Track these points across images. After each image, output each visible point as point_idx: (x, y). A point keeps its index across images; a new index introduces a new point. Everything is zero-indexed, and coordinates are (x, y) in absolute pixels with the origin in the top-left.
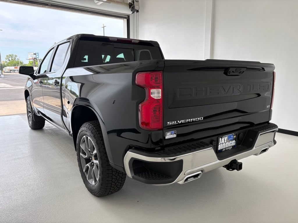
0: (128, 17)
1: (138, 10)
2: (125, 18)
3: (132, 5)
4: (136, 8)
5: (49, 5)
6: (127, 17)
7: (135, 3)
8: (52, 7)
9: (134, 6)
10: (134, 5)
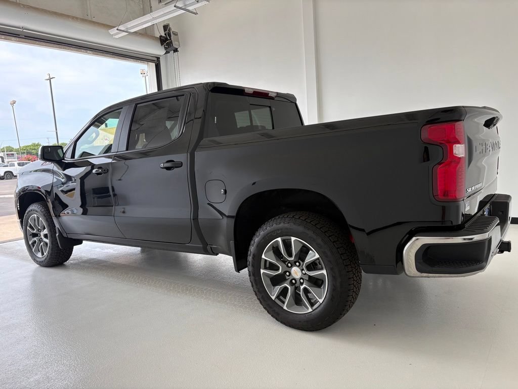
0: (158, 59)
1: (177, 49)
2: (152, 61)
3: (167, 39)
4: (175, 45)
5: (20, 36)
6: (156, 59)
7: (172, 37)
8: (27, 40)
9: (171, 42)
10: (170, 39)
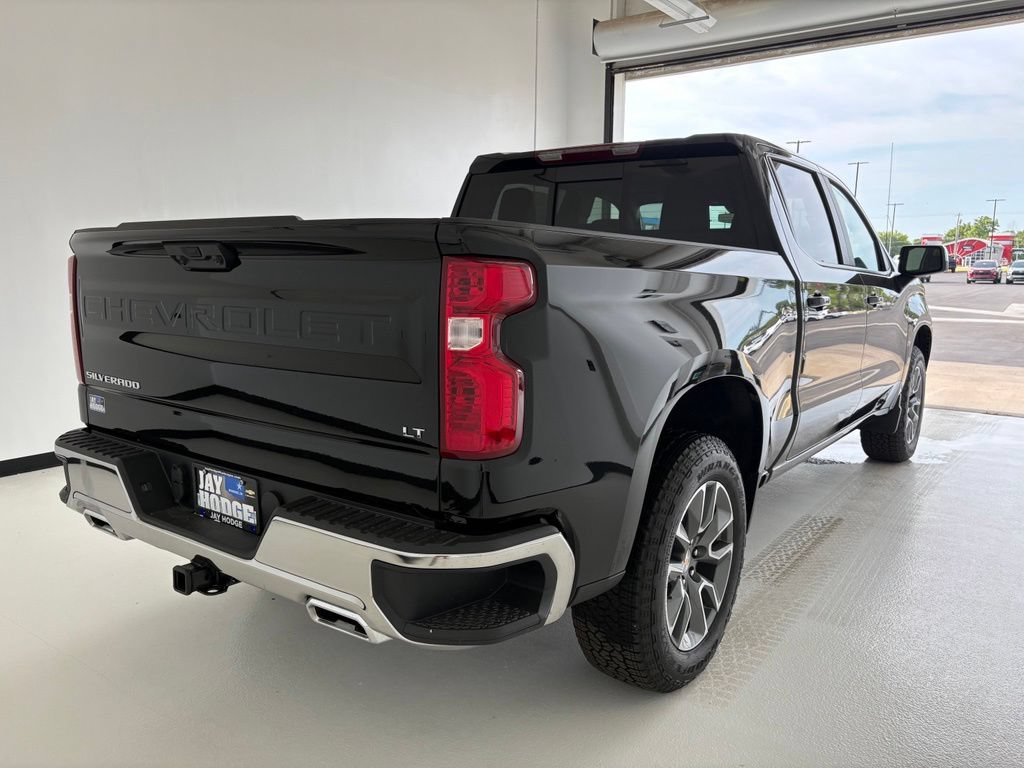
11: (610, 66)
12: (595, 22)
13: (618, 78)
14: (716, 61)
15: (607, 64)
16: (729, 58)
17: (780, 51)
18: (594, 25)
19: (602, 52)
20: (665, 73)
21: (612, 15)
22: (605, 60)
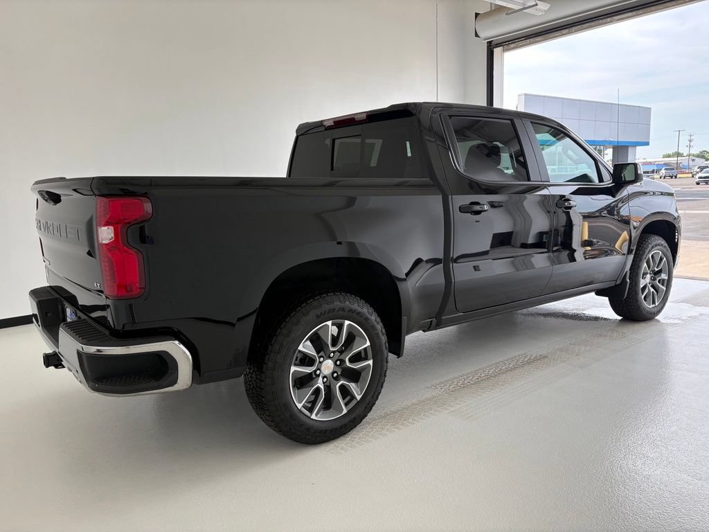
11: (489, 43)
12: (477, 15)
13: (497, 51)
14: (564, 31)
15: (488, 42)
16: (573, 28)
17: (609, 20)
18: (476, 17)
19: (483, 34)
20: (530, 44)
21: (491, 8)
22: (485, 40)
